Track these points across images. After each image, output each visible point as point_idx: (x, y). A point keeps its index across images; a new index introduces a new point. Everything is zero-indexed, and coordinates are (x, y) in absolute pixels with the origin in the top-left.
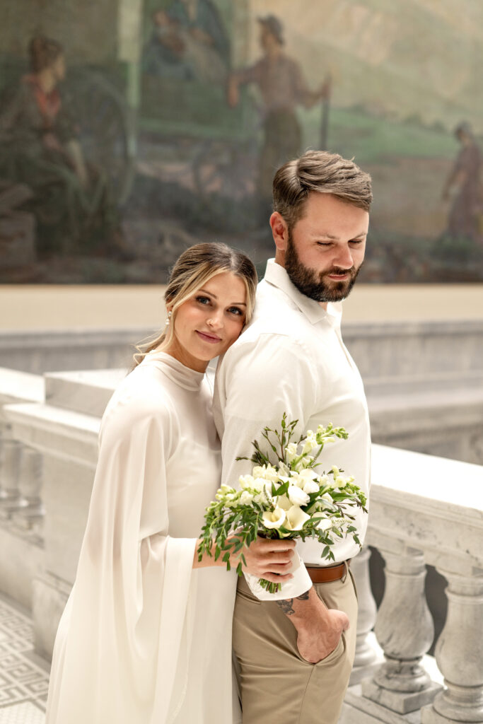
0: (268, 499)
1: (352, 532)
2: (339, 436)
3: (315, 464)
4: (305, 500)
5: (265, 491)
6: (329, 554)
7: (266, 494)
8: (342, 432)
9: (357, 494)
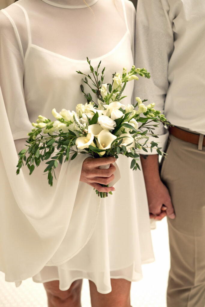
0: (79, 127)
1: (155, 147)
2: (141, 75)
3: (121, 97)
4: (111, 124)
5: (75, 120)
6: (135, 165)
7: (76, 123)
8: (144, 72)
9: (159, 117)
